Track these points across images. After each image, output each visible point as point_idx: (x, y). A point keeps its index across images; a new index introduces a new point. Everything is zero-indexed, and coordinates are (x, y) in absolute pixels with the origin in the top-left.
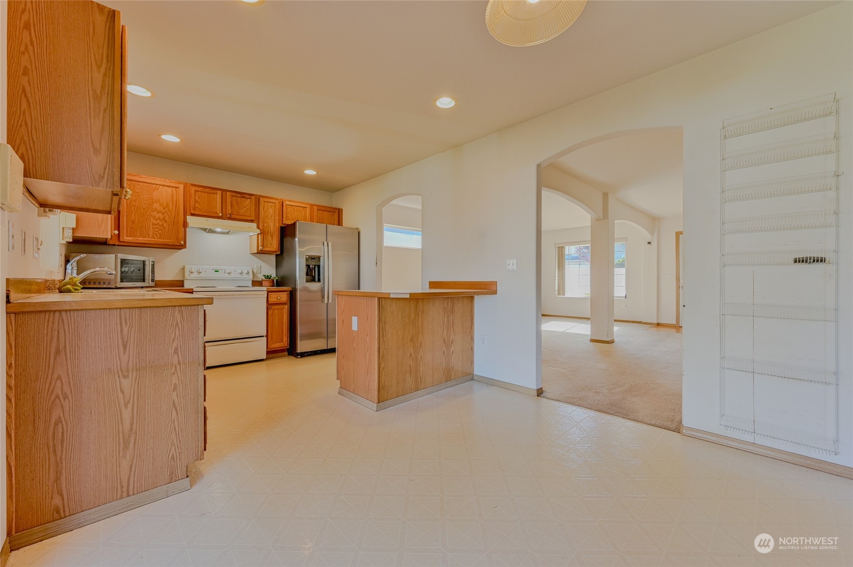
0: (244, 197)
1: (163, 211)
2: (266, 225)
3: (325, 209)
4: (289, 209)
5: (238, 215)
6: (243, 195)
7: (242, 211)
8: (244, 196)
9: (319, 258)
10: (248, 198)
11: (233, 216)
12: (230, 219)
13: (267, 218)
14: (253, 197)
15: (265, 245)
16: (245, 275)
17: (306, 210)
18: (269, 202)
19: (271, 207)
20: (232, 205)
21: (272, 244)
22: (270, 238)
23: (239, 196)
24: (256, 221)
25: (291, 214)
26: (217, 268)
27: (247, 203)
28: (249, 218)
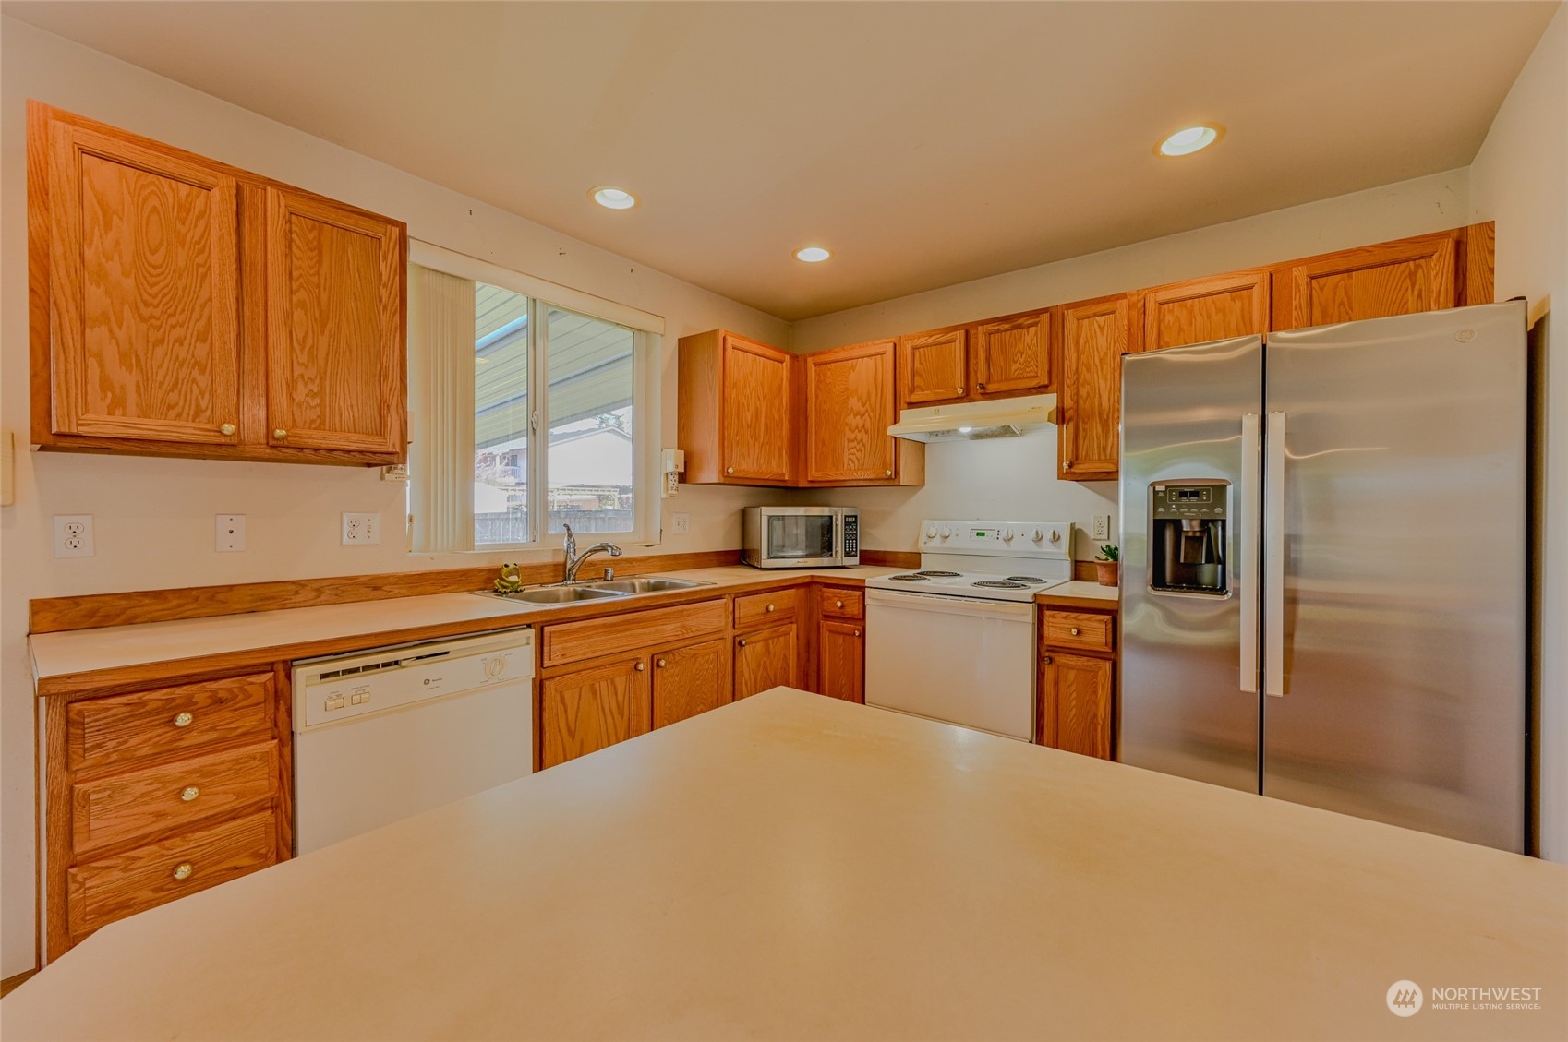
0: (1019, 327)
1: (862, 410)
2: (1083, 392)
3: (1356, 262)
4: (1169, 318)
5: (1006, 380)
6: (1013, 322)
7: (1014, 367)
8: (1020, 321)
9: (1219, 490)
10: (1030, 326)
11: (991, 388)
12: (987, 395)
13: (1089, 370)
14: (1045, 317)
15: (1082, 453)
16: (1047, 546)
17: (1250, 298)
18: (1095, 315)
19: (1101, 329)
20: (988, 360)
21: (1105, 449)
22: (1097, 429)
23: (1007, 326)
24: (1054, 387)
25: (1181, 330)
26: (980, 525)
27: (1028, 339)
28: (1033, 383)
